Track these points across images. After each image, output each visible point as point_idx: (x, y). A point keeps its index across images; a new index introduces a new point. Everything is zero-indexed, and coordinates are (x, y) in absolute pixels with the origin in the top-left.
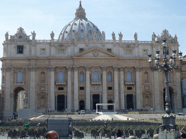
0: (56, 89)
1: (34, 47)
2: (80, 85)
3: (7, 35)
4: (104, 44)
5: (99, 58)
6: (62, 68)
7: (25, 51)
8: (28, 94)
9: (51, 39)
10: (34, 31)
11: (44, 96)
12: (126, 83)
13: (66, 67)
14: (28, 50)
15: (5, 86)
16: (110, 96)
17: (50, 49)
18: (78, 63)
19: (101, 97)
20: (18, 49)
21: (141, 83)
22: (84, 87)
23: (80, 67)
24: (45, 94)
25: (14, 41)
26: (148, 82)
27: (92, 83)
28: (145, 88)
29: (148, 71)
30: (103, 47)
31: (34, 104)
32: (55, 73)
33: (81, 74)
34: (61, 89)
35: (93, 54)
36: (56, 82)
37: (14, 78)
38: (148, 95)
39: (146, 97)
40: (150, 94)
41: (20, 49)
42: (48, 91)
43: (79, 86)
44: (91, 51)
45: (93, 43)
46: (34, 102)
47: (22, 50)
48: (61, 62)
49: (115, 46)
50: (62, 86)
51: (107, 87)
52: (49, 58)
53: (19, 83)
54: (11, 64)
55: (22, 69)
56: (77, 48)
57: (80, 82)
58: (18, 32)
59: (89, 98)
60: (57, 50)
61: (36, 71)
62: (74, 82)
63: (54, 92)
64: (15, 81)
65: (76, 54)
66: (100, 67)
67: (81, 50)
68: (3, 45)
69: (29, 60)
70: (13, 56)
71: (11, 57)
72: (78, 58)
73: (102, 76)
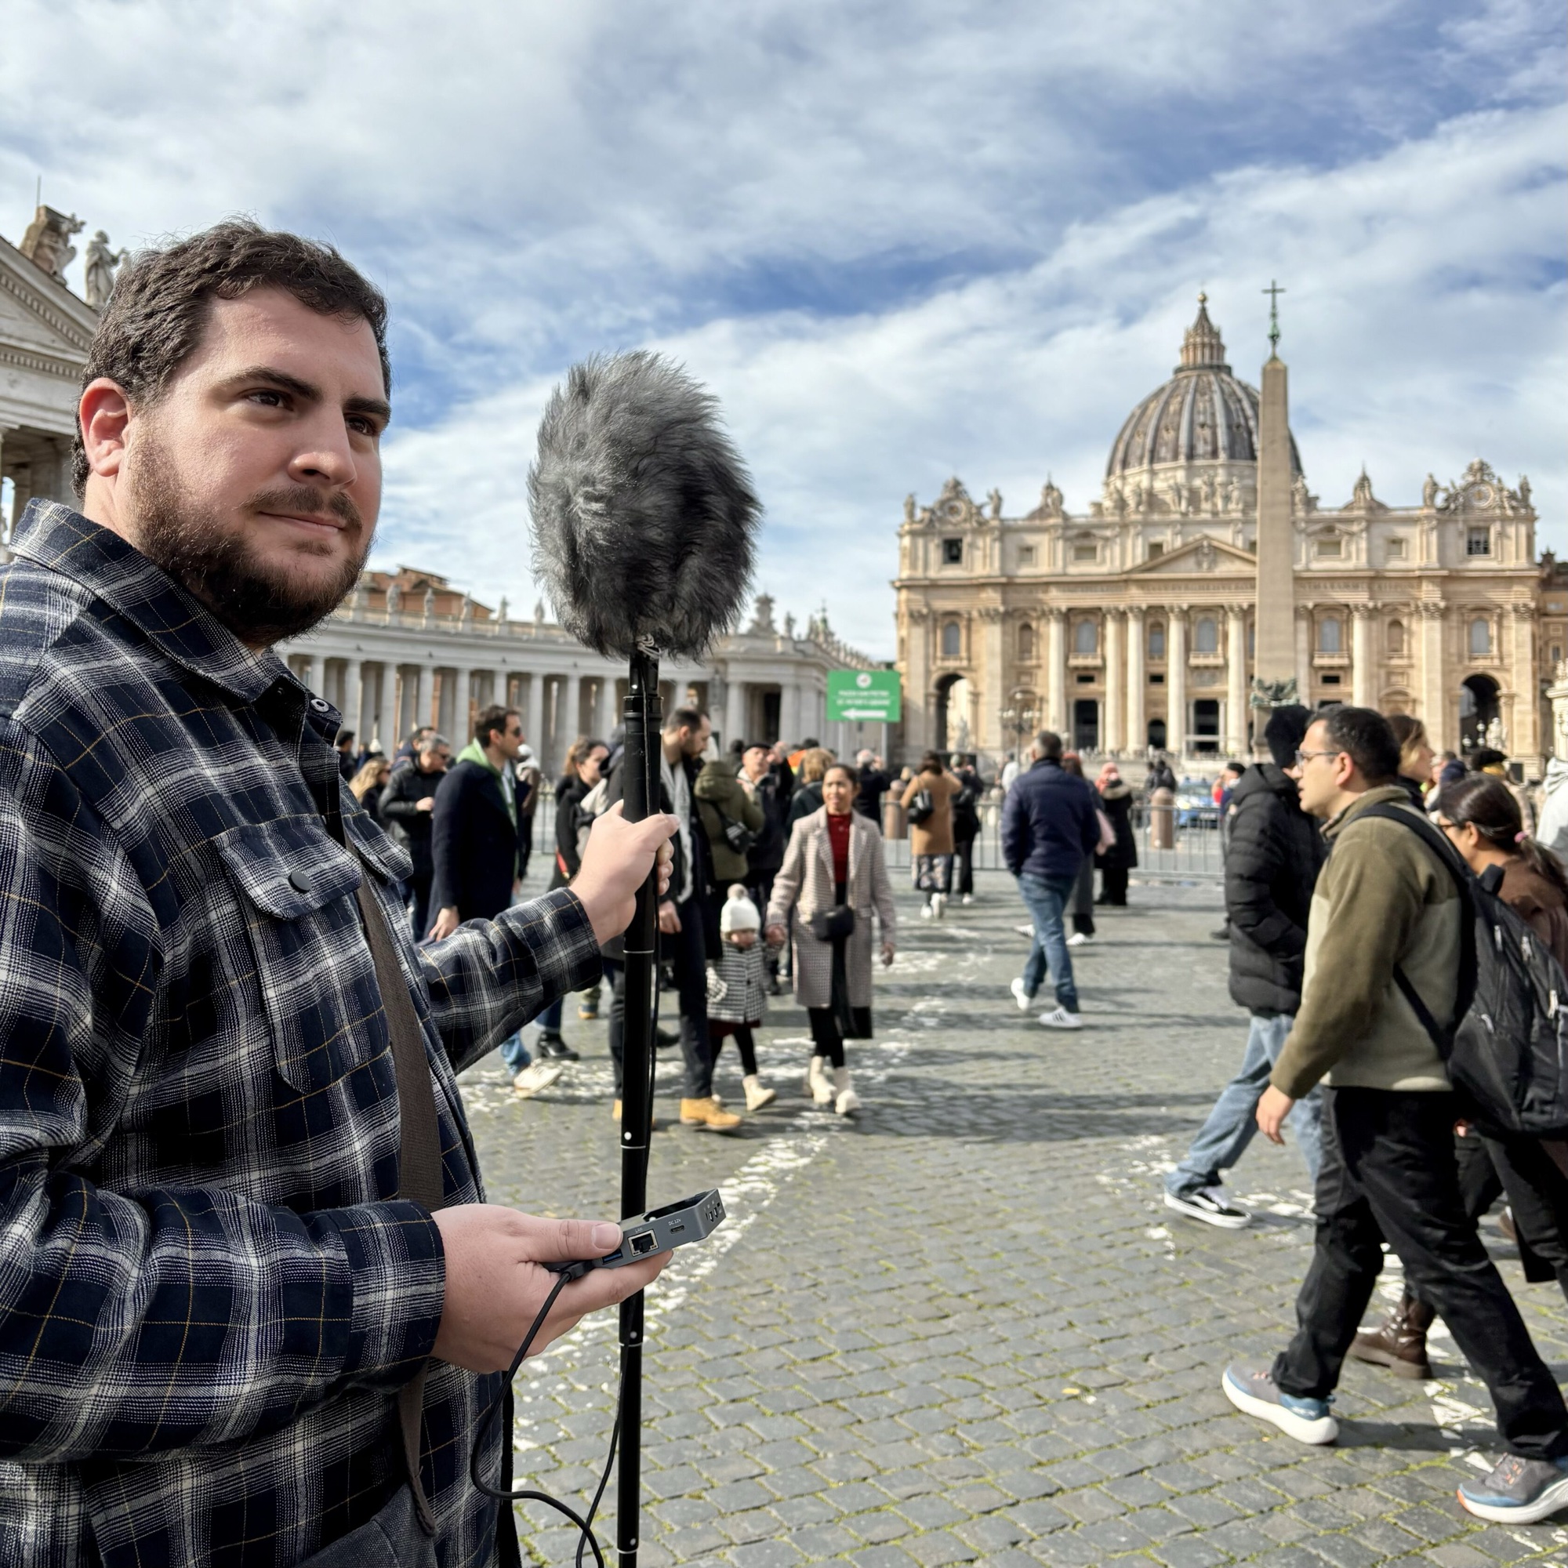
0: (1067, 683)
1: (997, 544)
2: (1149, 668)
3: (911, 504)
4: (1237, 526)
5: (1218, 576)
6: (1087, 612)
7: (968, 556)
10: (997, 491)
11: (1029, 703)
12: (1318, 662)
13: (1101, 608)
14: (981, 553)
15: (908, 670)
17: (1052, 549)
18: (1140, 598)
19: (1221, 709)
20: (947, 550)
22: (1161, 675)
23: (1149, 608)
24: (1033, 696)
25: (932, 525)
26: (1401, 657)
27: (1193, 661)
28: (1388, 680)
29: (1400, 618)
30: (1236, 536)
32: (1066, 626)
33: (1154, 629)
34: (1086, 680)
35: (1199, 564)
36: (1068, 657)
37: (935, 644)
38: (1396, 703)
41: (953, 551)
42: (1042, 687)
43: (1146, 672)
44: (1192, 550)
45: (1198, 523)
47: (959, 553)
48: (1083, 593)
50: (1090, 671)
52: (1044, 580)
53: (949, 660)
54: (926, 601)
55: (961, 615)
56: (1141, 542)
57: (1150, 659)
58: (947, 493)
59: (1182, 712)
60: (1073, 552)
61: (1003, 621)
62: (1126, 659)
63: (1062, 693)
64: (938, 655)
65: (1136, 562)
66: (1222, 608)
67: (1156, 548)
68: (901, 536)
69: (980, 585)
70: (932, 574)
71: (926, 579)
72: (1141, 576)
73: (1228, 639)
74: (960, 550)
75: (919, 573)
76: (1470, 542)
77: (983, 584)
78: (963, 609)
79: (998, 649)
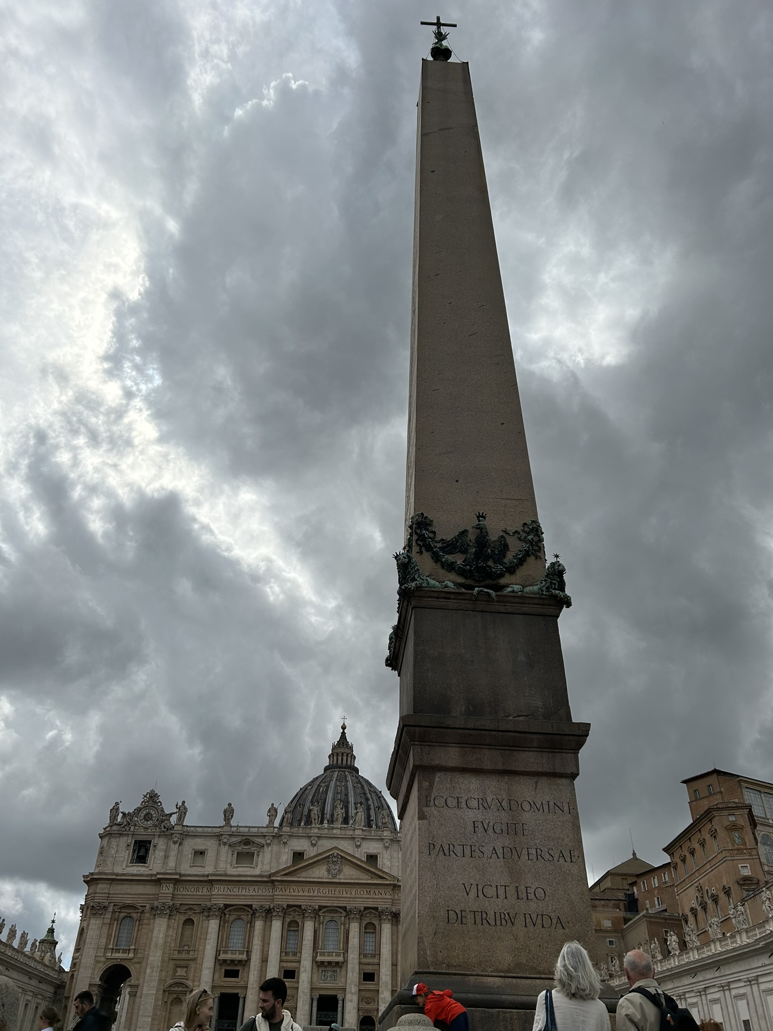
0: (217, 976)
1: (177, 846)
2: (285, 964)
3: (115, 810)
4: (358, 841)
5: (342, 881)
6: (241, 908)
7: (153, 857)
8: (137, 986)
9: (223, 823)
10: (184, 802)
11: (180, 996)
13: (252, 905)
14: (162, 854)
15: (81, 960)
16: (368, 1003)
17: (218, 853)
18: (284, 897)
19: (340, 1005)
20: (137, 851)
22: (294, 971)
23: (288, 906)
24: (184, 989)
25: (127, 829)
27: (319, 958)
30: (356, 850)
31: (150, 1020)
32: (222, 922)
33: (292, 929)
34: (232, 974)
35: (329, 871)
36: (220, 951)
37: (109, 937)
41: (141, 851)
42: (194, 981)
43: (280, 967)
44: (324, 858)
45: (331, 837)
46: (151, 1014)
47: (147, 854)
48: (240, 889)
49: (387, 848)
50: (236, 965)
51: (360, 974)
52: (210, 878)
53: (119, 952)
54: (109, 894)
55: (136, 908)
56: (287, 850)
57: (287, 954)
58: (145, 804)
59: (307, 1007)
60: (235, 856)
61: (170, 915)
62: (268, 954)
63: (210, 984)
64: (111, 946)
65: (282, 867)
66: (344, 908)
67: (298, 856)
68: (102, 837)
69: (158, 881)
70: (118, 870)
71: (113, 874)
72: (285, 879)
73: (348, 938)
74: (147, 851)
75: (108, 870)
77: (159, 880)
78: (139, 903)
79: (161, 941)
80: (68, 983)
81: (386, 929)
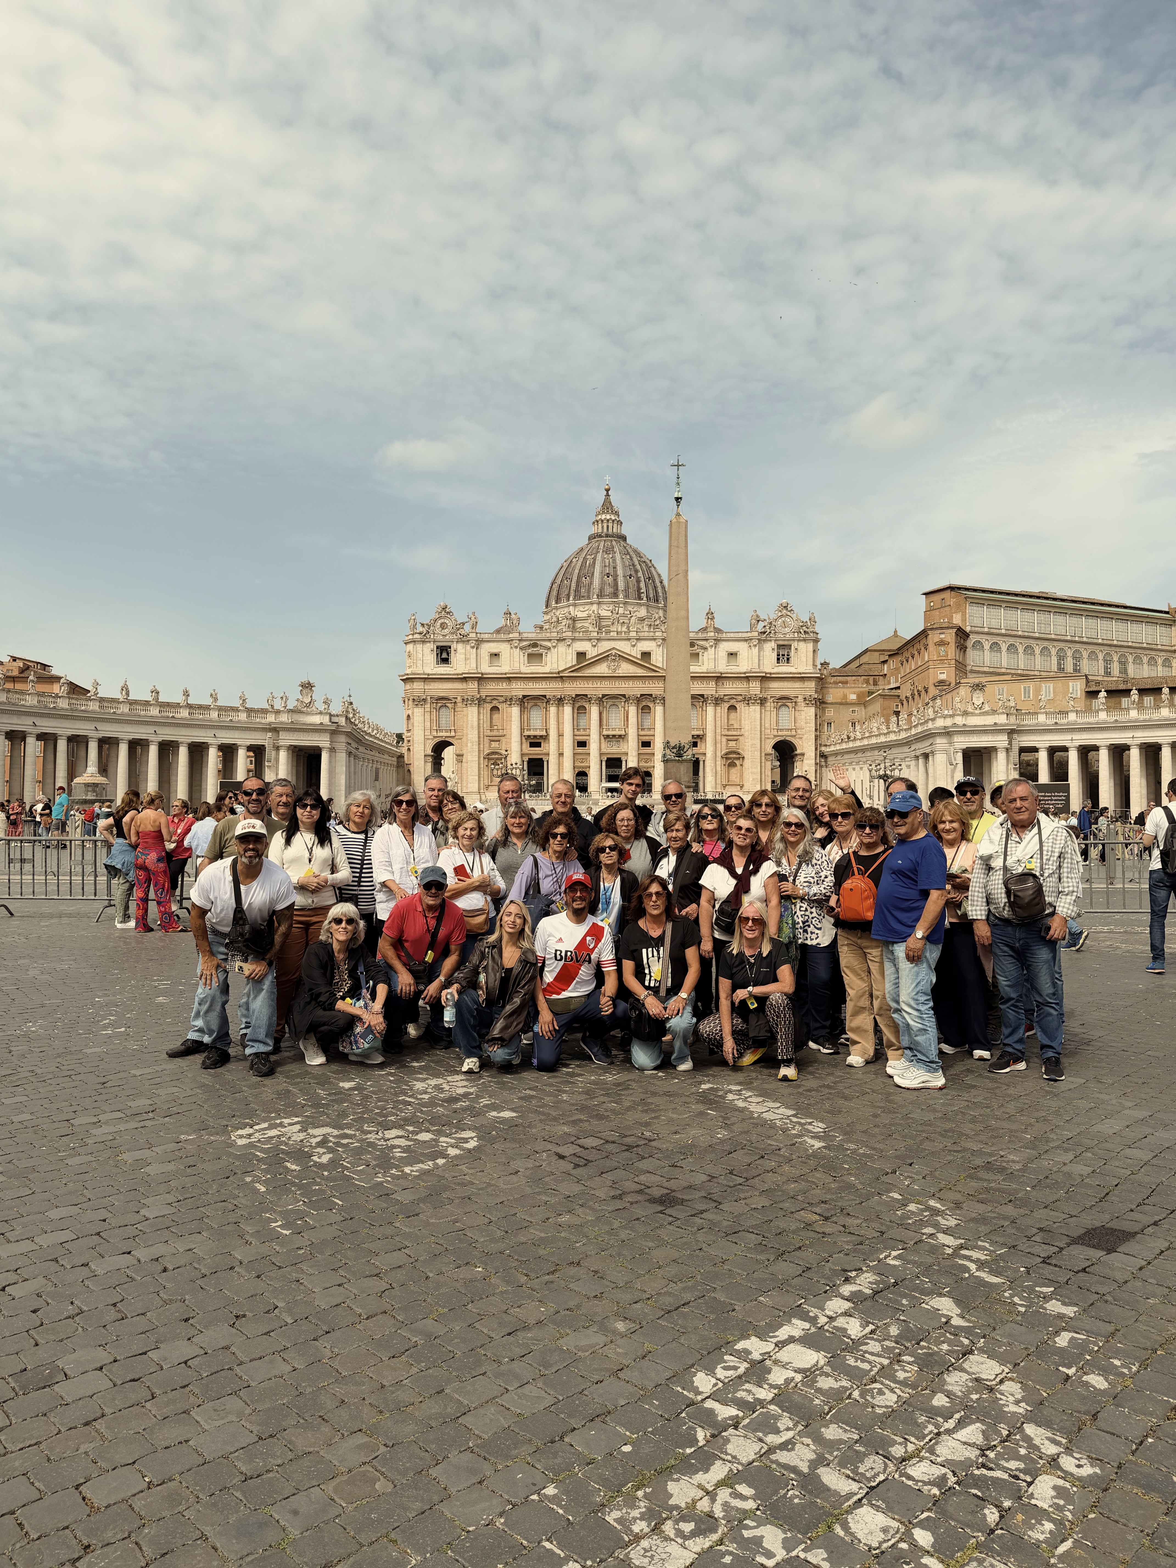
0: (523, 747)
1: (474, 650)
2: (577, 737)
3: (413, 621)
4: (633, 641)
5: (620, 675)
6: (536, 698)
7: (455, 659)
8: (462, 755)
10: (474, 613)
13: (546, 695)
14: (462, 656)
15: (413, 738)
16: (646, 762)
17: (511, 655)
18: (573, 688)
20: (440, 654)
21: (718, 731)
22: (585, 742)
23: (577, 695)
24: (501, 756)
25: (428, 637)
26: (736, 730)
27: (605, 733)
28: (727, 744)
29: (735, 704)
30: (632, 648)
32: (522, 708)
33: (581, 711)
34: (535, 744)
35: (609, 667)
36: (523, 729)
37: (432, 721)
38: (732, 759)
39: (729, 765)
40: (739, 758)
41: (444, 654)
42: (506, 750)
43: (574, 739)
44: (604, 657)
45: (609, 640)
46: (477, 774)
47: (449, 657)
48: (535, 684)
49: (659, 646)
50: (538, 739)
51: (638, 742)
52: (507, 675)
53: (442, 731)
54: (425, 689)
55: (449, 699)
56: (571, 651)
57: (578, 730)
58: (439, 614)
59: (598, 766)
60: (526, 657)
61: (479, 704)
62: (563, 730)
63: (519, 753)
64: (435, 728)
65: (568, 665)
66: (624, 696)
67: (581, 655)
68: (406, 643)
69: (463, 679)
70: (428, 670)
71: (424, 674)
72: (572, 674)
73: (627, 717)
74: (449, 654)
75: (419, 670)
76: (778, 655)
77: (465, 678)
78: (451, 695)
79: (476, 724)
80: (406, 754)
81: (659, 710)
